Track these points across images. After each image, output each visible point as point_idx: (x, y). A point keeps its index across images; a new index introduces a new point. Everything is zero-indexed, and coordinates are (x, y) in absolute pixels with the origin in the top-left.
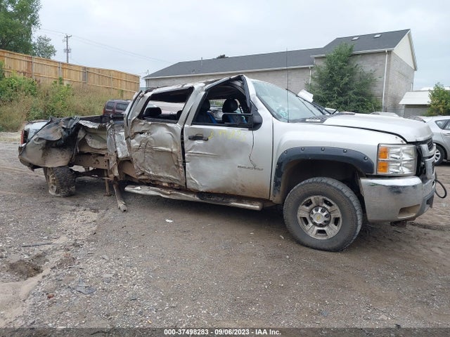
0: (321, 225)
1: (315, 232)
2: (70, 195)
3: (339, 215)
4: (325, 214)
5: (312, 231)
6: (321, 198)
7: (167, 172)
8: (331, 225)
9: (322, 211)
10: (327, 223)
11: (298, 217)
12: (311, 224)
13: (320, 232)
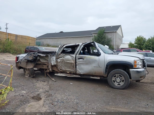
0: (119, 82)
1: (117, 84)
2: (34, 77)
3: (124, 79)
4: (120, 79)
5: (116, 84)
6: (119, 75)
7: (69, 69)
8: (122, 82)
9: (119, 78)
10: (120, 82)
11: (112, 80)
12: (116, 82)
13: (118, 84)
